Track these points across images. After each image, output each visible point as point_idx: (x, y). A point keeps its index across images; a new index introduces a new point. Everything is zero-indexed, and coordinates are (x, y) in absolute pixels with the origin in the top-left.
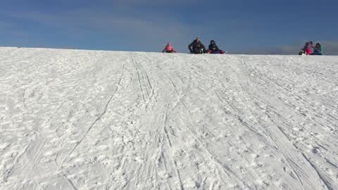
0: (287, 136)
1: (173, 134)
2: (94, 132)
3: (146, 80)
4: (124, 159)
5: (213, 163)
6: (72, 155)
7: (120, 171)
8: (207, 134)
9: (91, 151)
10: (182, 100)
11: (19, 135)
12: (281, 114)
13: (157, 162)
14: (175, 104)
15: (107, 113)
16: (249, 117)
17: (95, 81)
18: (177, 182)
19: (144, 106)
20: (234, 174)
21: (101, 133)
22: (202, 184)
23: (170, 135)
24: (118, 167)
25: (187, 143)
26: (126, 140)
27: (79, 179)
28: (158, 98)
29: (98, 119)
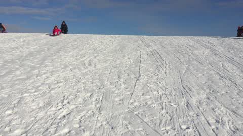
1: (190, 90)
2: (139, 88)
3: (158, 56)
4: (164, 104)
5: (222, 108)
6: (131, 101)
7: (164, 111)
8: (213, 91)
9: (142, 99)
10: (188, 69)
11: (94, 88)
13: (186, 107)
14: (184, 72)
15: (141, 77)
17: (124, 56)
18: (203, 119)
19: (163, 73)
20: (240, 116)
21: (143, 89)
22: (220, 121)
23: (188, 91)
24: (162, 108)
25: (201, 96)
26: (160, 93)
27: (142, 115)
28: (171, 67)
29: (138, 80)
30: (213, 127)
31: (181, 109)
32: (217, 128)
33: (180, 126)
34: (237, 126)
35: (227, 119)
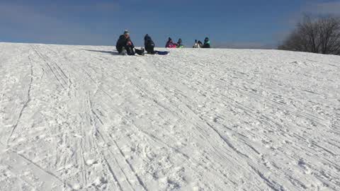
0: (194, 111)
1: (102, 115)
2: (26, 117)
3: (59, 71)
4: (64, 136)
5: (141, 134)
6: (13, 137)
7: (64, 145)
8: (130, 114)
9: (30, 132)
10: (101, 87)
12: (187, 95)
13: (94, 136)
14: (95, 92)
15: (32, 101)
16: (162, 99)
18: (116, 148)
19: (66, 94)
20: (160, 140)
21: (33, 118)
22: (136, 149)
23: (99, 116)
24: (61, 142)
25: (115, 122)
26: (60, 122)
27: (30, 154)
28: (77, 86)
29: (25, 106)
30: (127, 157)
31: (87, 140)
32: (132, 158)
33: (85, 162)
34: (155, 152)
35: (145, 145)
